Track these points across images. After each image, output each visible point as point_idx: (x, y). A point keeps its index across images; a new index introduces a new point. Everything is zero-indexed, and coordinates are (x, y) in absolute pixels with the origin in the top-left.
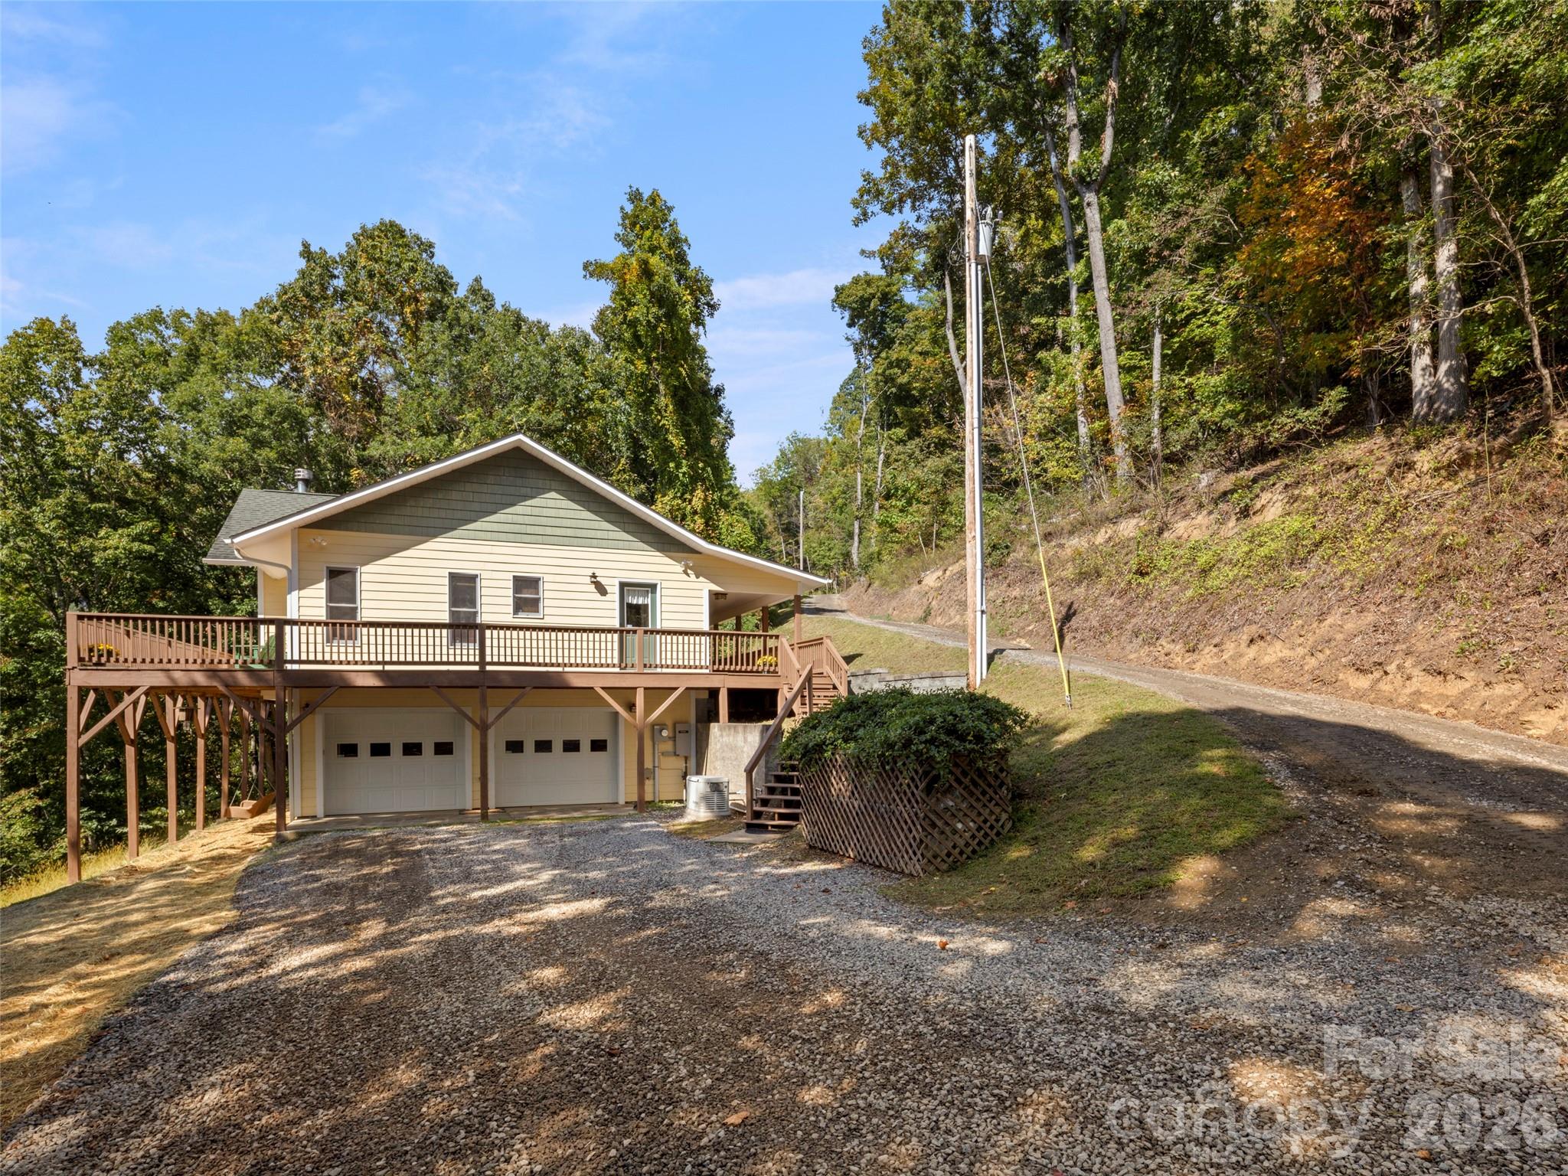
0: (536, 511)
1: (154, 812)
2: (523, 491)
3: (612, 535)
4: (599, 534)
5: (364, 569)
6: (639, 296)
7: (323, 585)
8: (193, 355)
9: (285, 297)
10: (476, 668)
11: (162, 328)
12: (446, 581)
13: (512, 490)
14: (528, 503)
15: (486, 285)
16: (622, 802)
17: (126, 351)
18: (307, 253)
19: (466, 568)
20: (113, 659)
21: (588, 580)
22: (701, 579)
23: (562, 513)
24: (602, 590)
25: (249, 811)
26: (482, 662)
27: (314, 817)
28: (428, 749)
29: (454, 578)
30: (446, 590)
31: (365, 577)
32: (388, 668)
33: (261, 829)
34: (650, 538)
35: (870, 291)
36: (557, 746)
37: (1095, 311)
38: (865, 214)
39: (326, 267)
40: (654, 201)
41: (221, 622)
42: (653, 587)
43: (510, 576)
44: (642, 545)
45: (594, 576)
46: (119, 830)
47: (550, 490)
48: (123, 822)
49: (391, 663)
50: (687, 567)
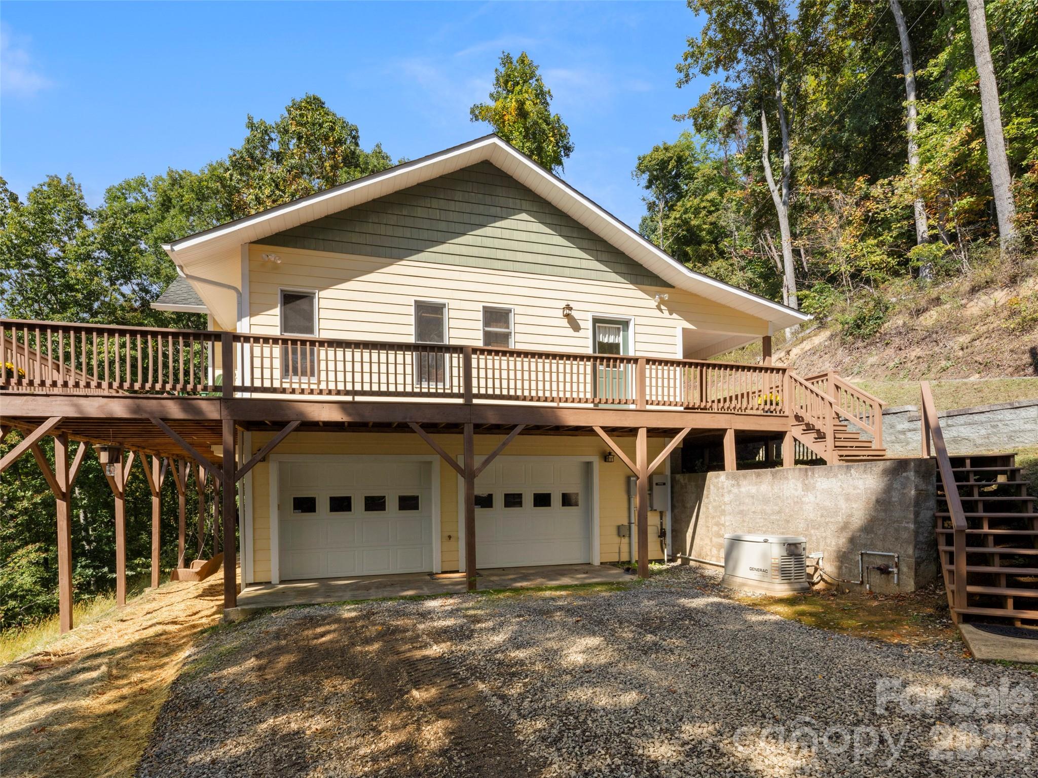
0: (507, 234)
1: (136, 561)
2: (493, 211)
3: (585, 264)
4: (571, 262)
5: (323, 294)
6: (516, 134)
7: (277, 311)
8: (166, 204)
9: (234, 159)
10: (460, 401)
11: (145, 190)
12: (412, 310)
13: (481, 209)
14: (497, 224)
15: (385, 149)
16: (596, 562)
17: (117, 205)
18: (251, 126)
19: (432, 296)
20: (14, 381)
21: (560, 313)
22: (675, 316)
23: (533, 237)
24: (575, 325)
25: (197, 573)
26: (468, 394)
27: (268, 584)
28: (392, 504)
29: (421, 307)
30: (412, 320)
31: (323, 303)
32: (358, 399)
33: (210, 592)
34: (623, 269)
35: (668, 155)
36: (528, 500)
37: (978, 85)
38: (687, 75)
39: (266, 132)
40: (523, 62)
41: (154, 334)
42: (625, 324)
43: (480, 307)
44: (614, 276)
45: (568, 307)
46: (110, 576)
47: (521, 211)
48: (113, 570)
49: (363, 393)
50: (662, 302)
